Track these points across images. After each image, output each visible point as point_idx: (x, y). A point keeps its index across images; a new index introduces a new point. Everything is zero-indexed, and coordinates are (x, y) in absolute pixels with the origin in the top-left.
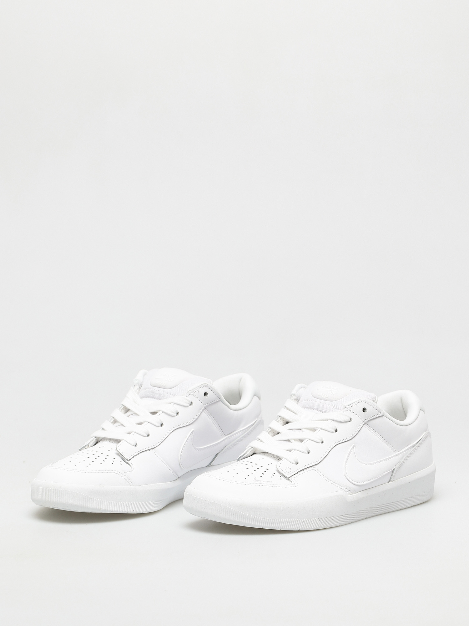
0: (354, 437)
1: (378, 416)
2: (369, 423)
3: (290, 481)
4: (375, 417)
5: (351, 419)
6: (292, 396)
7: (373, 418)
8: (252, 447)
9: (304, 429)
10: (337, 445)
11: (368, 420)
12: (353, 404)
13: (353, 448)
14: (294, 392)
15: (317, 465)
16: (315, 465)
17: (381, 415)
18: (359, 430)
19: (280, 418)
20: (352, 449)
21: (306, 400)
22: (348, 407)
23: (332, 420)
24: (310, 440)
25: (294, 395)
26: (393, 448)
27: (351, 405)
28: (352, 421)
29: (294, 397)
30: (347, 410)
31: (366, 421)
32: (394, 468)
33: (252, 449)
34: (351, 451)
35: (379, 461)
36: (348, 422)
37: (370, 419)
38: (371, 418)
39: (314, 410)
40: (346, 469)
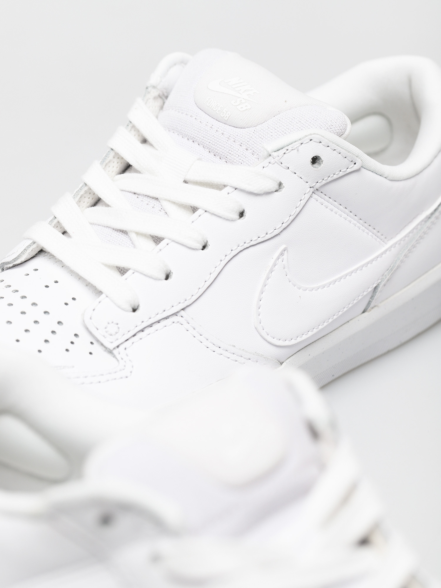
0: (284, 229)
1: (349, 170)
2: (326, 189)
3: (114, 356)
4: (341, 174)
5: (280, 184)
6: (150, 89)
7: (335, 177)
8: (34, 243)
9: (166, 200)
10: (241, 251)
11: (324, 182)
12: (289, 148)
13: (282, 254)
14: (154, 79)
15: (188, 310)
16: (182, 309)
17: (356, 167)
18: (298, 210)
19: (112, 152)
20: (278, 258)
21: (179, 112)
22: (275, 154)
23: (234, 187)
24: (173, 241)
25: (154, 87)
26: (379, 234)
27: (284, 150)
28: (283, 190)
29: (155, 93)
30: (272, 161)
31: (318, 185)
32: (379, 281)
33: (34, 246)
34: (275, 265)
35: (342, 276)
36: (271, 192)
37: (328, 181)
38: (330, 179)
39: (196, 144)
40: (260, 310)
